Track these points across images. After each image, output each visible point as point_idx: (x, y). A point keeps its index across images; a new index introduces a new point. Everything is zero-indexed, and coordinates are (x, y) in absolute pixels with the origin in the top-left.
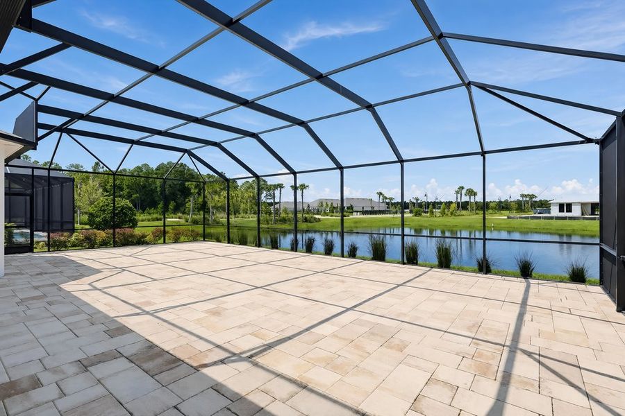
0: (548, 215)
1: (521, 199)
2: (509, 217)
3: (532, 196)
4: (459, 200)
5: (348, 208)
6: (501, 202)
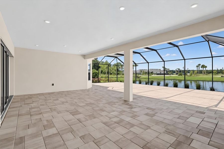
2: (222, 76)
4: (198, 69)
5: (151, 72)
6: (218, 70)
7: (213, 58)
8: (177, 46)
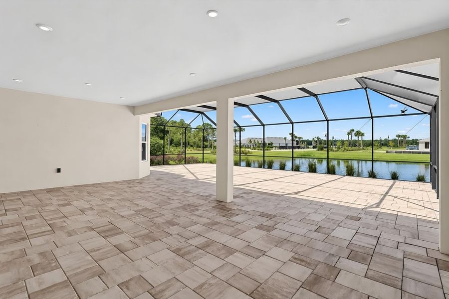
0: (417, 151)
1: (397, 138)
2: (387, 152)
3: (405, 137)
4: (350, 139)
5: (269, 144)
6: (381, 141)
7: (374, 118)
8: (315, 96)
